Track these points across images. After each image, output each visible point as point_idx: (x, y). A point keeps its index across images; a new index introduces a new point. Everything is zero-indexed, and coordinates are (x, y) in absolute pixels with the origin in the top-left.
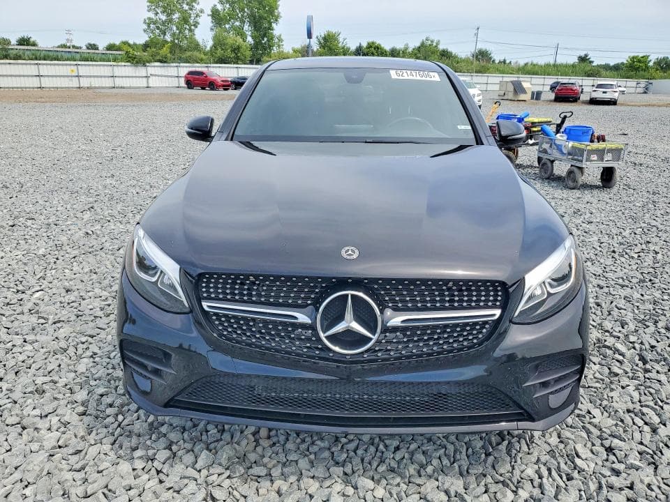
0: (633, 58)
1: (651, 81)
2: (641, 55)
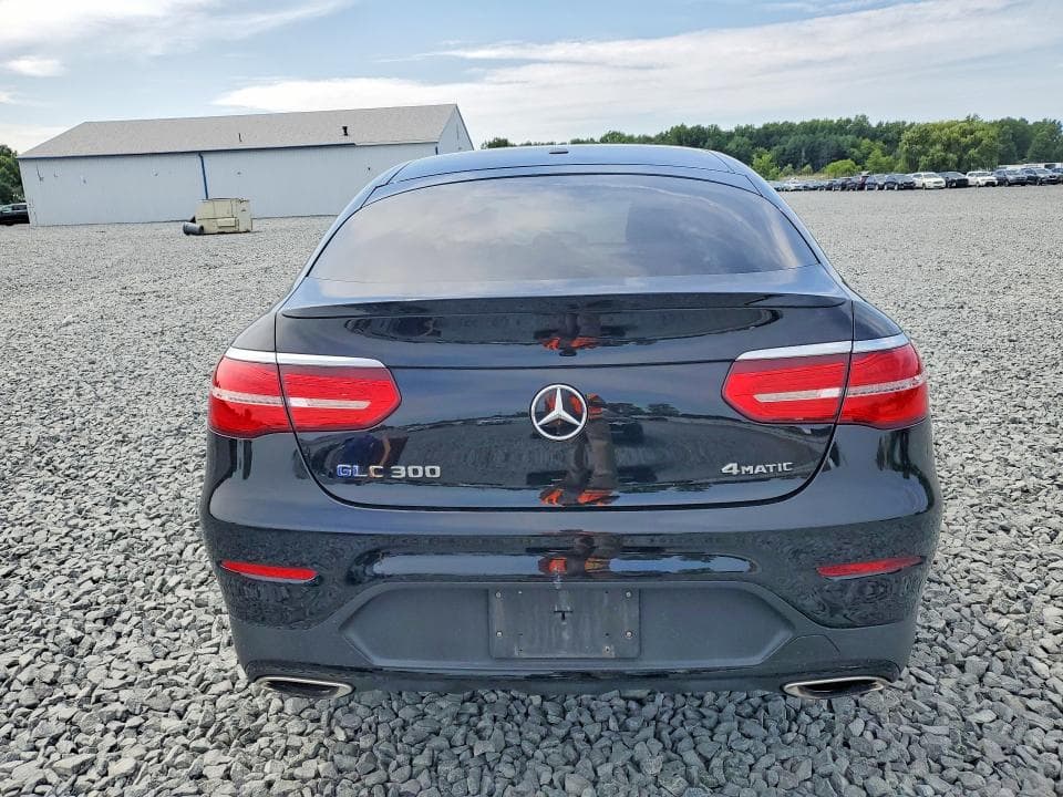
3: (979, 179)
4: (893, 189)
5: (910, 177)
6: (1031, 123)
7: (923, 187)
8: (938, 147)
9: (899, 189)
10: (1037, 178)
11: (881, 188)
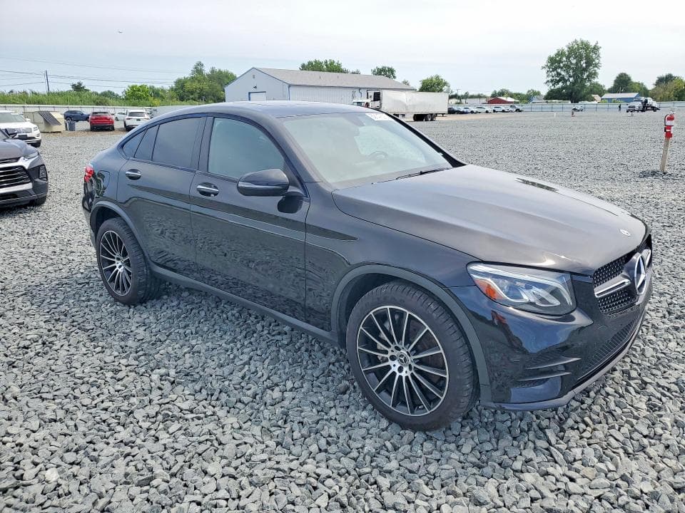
0: (133, 87)
1: (155, 108)
2: (139, 85)
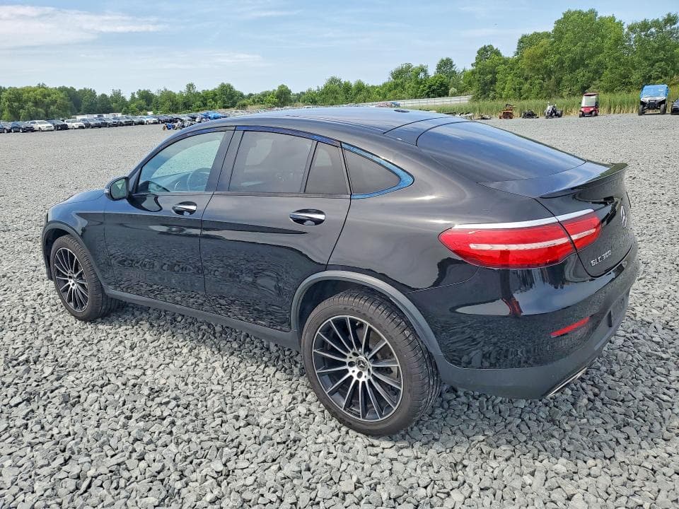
3: (74, 124)
4: (19, 132)
5: (28, 124)
6: (77, 90)
7: (40, 130)
8: (30, 104)
9: (23, 132)
10: (106, 123)
11: (9, 131)
